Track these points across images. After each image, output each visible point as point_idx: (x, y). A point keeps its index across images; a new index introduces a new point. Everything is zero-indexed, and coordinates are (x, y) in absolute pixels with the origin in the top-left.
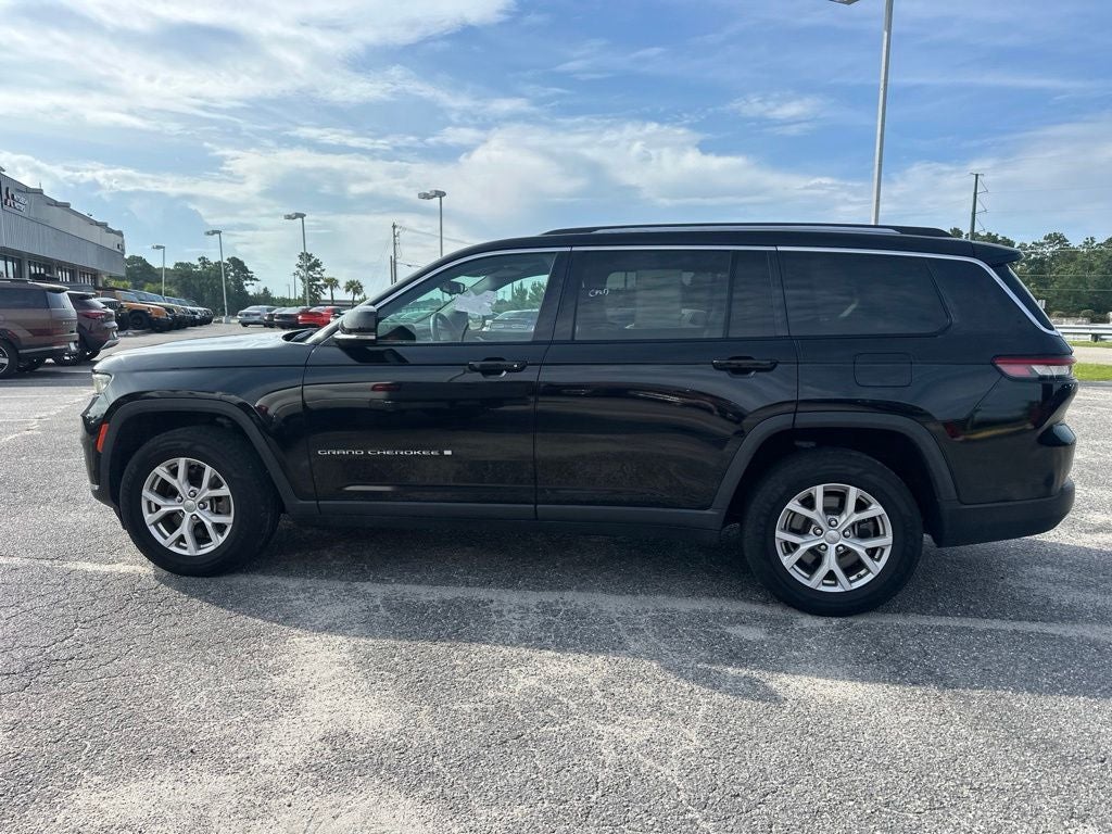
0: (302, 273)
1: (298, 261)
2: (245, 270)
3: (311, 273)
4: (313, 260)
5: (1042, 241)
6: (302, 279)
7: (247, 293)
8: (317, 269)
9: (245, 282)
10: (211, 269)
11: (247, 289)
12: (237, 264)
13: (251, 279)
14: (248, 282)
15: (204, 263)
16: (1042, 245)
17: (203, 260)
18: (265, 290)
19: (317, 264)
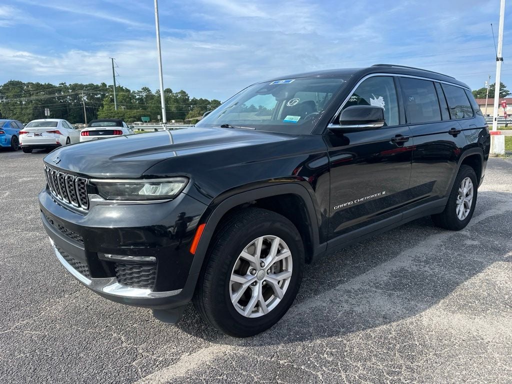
5: (141, 90)
16: (141, 92)
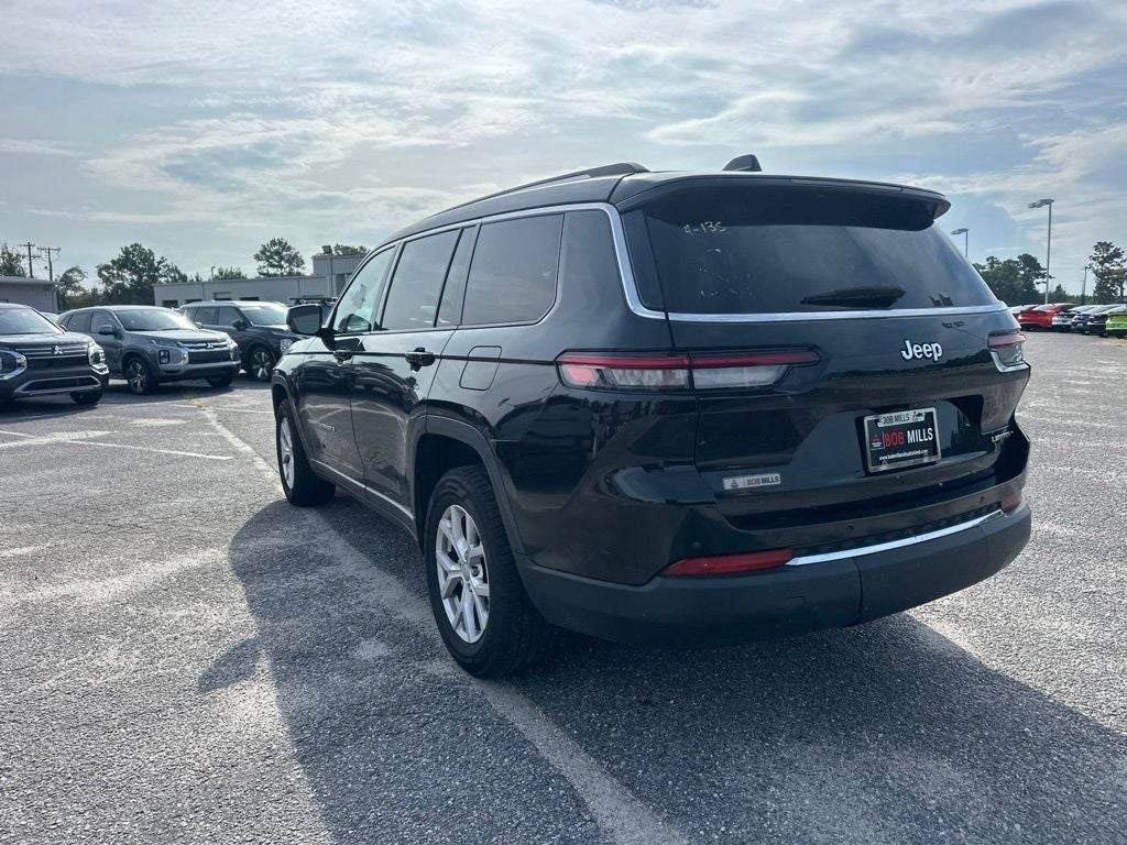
0: (1096, 266)
1: (1093, 252)
2: (1038, 267)
3: (1107, 265)
4: (1112, 250)
6: (1096, 272)
7: (1037, 292)
8: (1116, 260)
9: (1036, 281)
10: (999, 269)
11: (1037, 287)
12: (1029, 261)
13: (1043, 276)
14: (1040, 280)
15: (992, 263)
17: (992, 261)
18: (1059, 288)
19: (1117, 254)
